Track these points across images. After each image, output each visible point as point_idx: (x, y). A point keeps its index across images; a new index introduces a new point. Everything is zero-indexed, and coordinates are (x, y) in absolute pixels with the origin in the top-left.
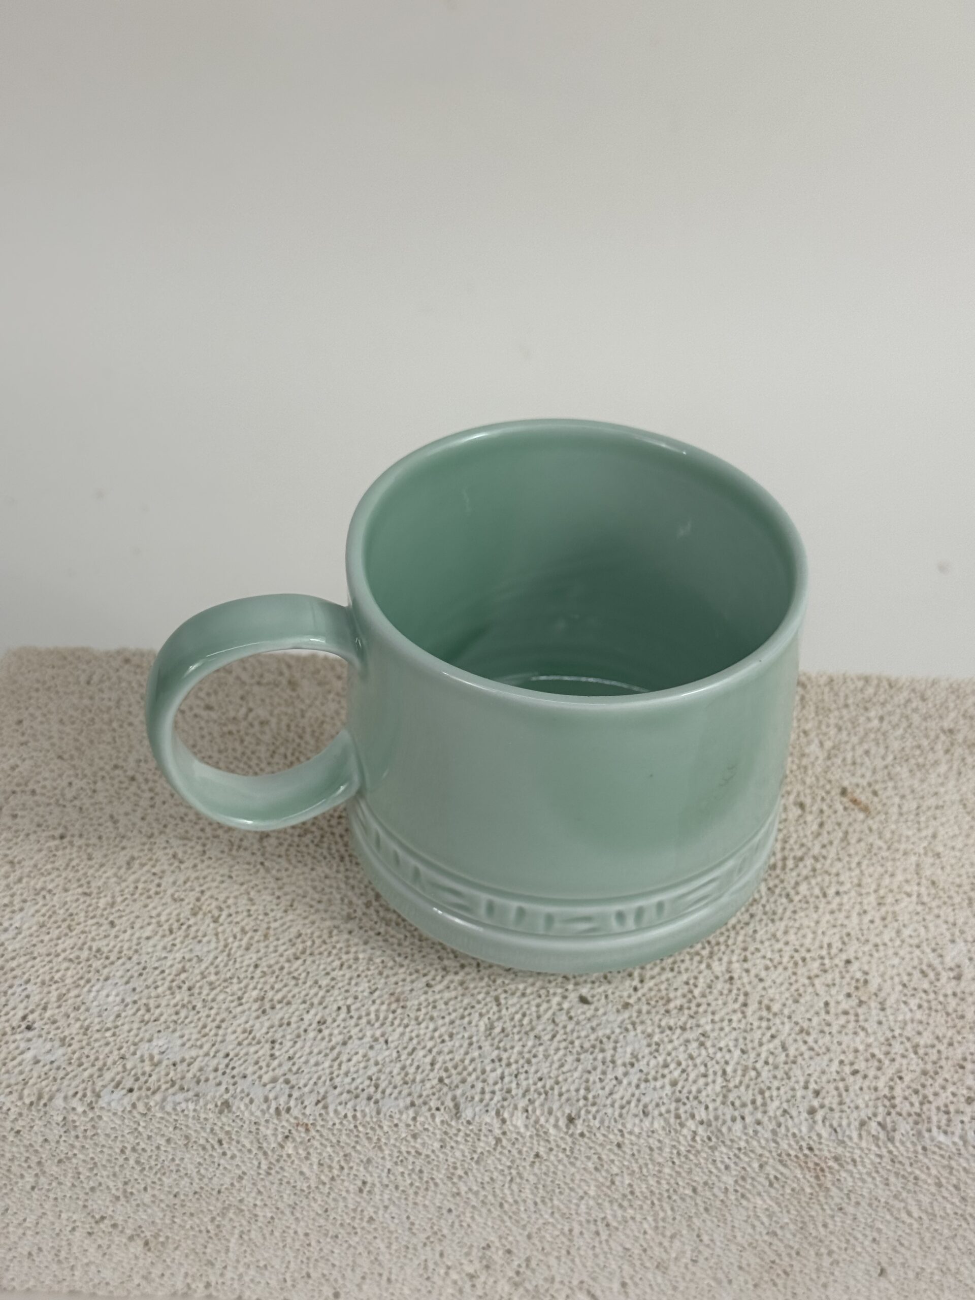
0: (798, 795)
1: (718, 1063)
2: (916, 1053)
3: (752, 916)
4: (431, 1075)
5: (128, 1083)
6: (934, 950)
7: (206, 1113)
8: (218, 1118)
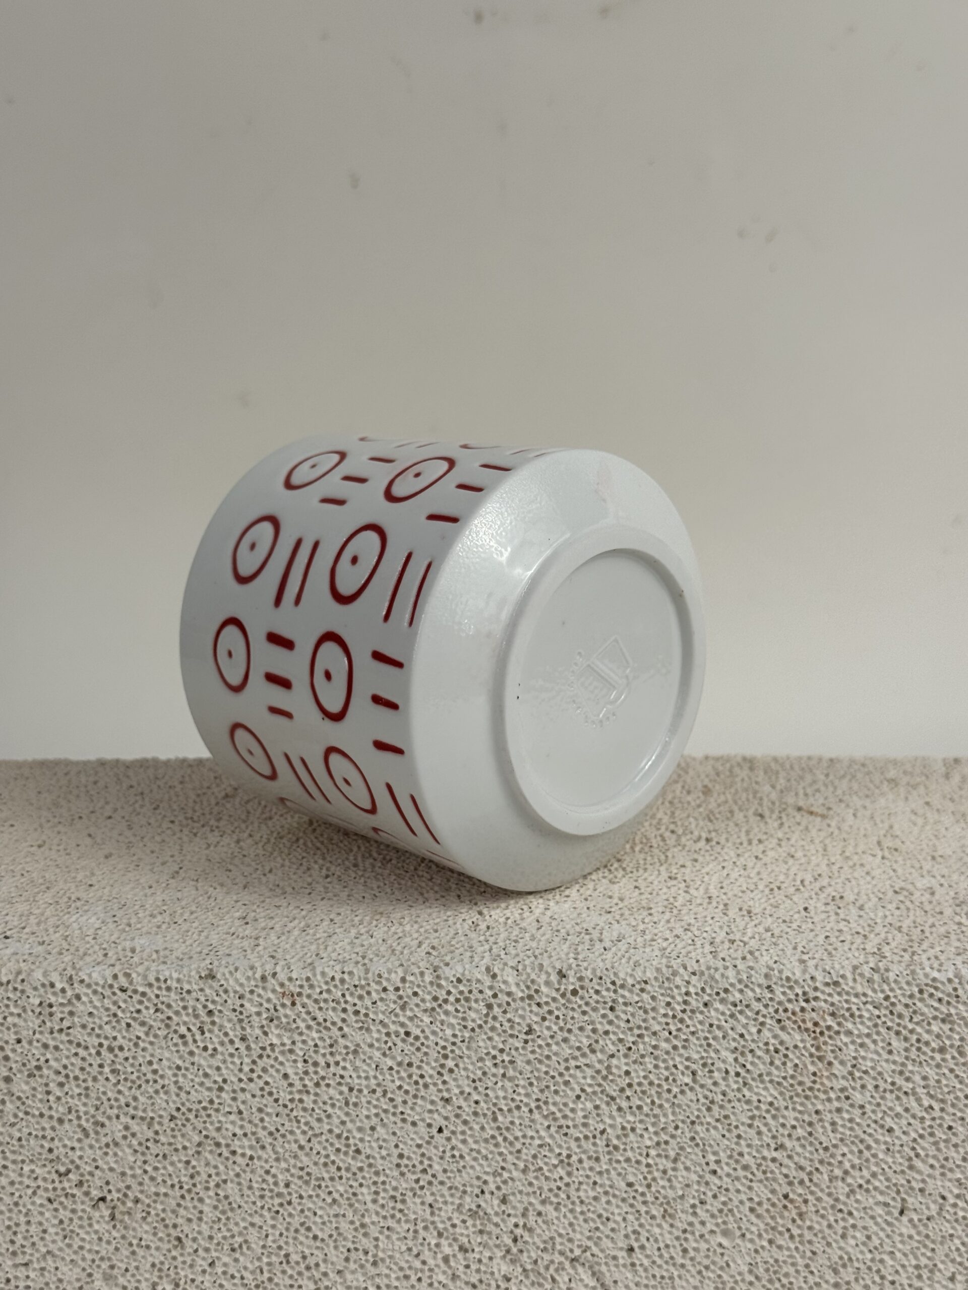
0: (757, 810)
1: (704, 938)
3: (723, 868)
4: (419, 950)
5: (112, 962)
6: (903, 881)
7: (189, 982)
8: (202, 990)
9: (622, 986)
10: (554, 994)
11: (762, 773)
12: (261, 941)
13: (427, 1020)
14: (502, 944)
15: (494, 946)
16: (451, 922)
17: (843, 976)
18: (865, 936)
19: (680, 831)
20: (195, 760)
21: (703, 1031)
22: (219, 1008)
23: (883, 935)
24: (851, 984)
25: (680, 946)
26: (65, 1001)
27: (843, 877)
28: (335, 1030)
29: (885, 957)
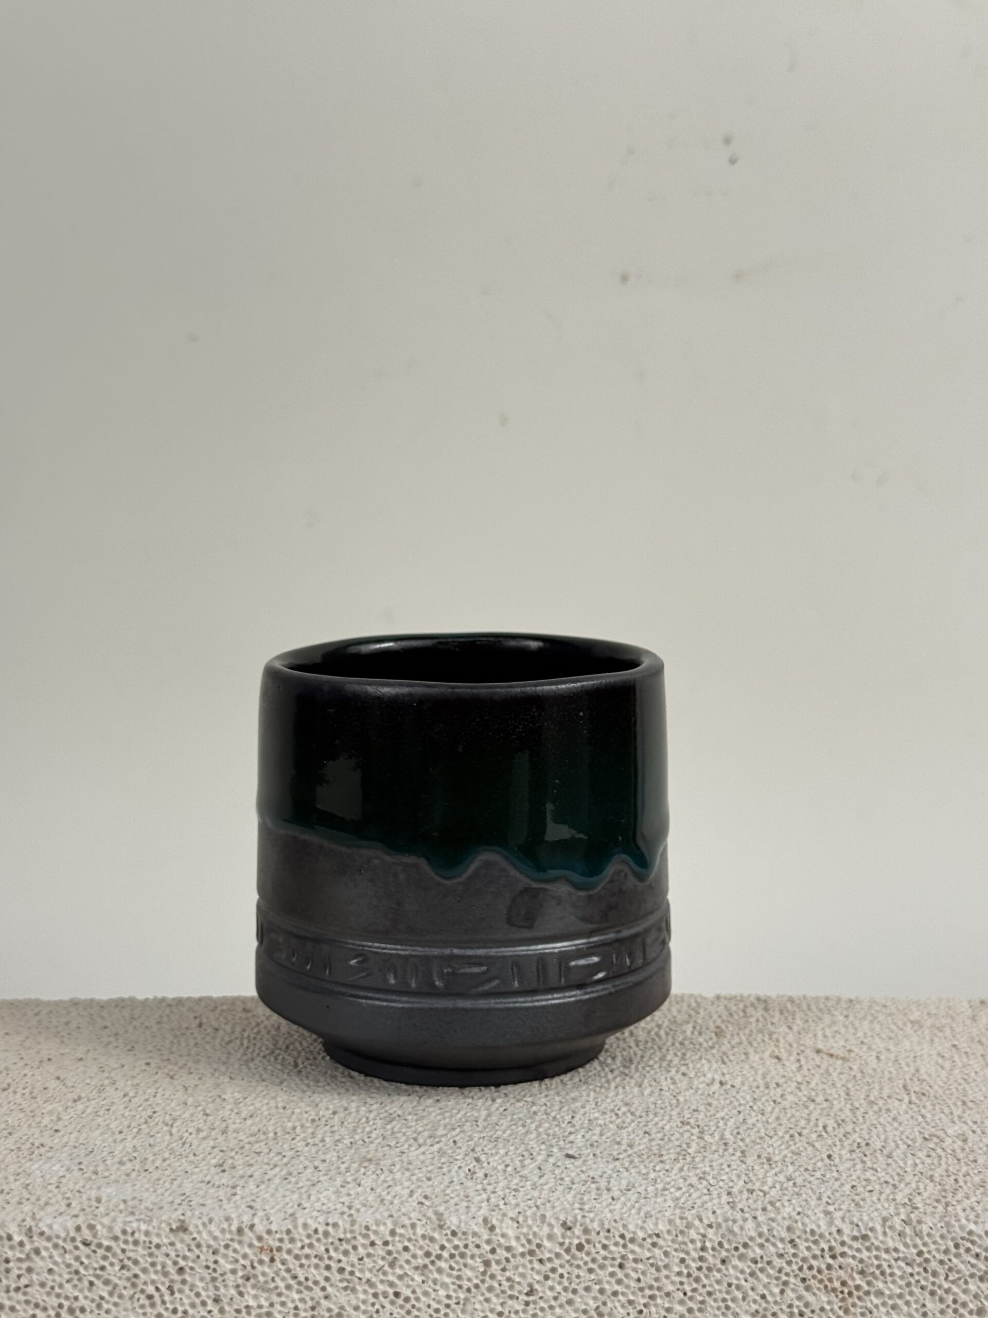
0: (773, 1052)
1: (721, 1188)
2: (932, 1181)
3: (739, 1112)
4: (410, 1199)
5: (76, 1212)
6: (933, 1127)
7: (158, 1235)
8: (172, 1244)
9: (632, 1240)
10: (558, 1250)
11: (777, 1014)
12: (238, 1190)
13: (418, 1278)
14: (501, 1193)
15: (492, 1196)
16: (445, 1170)
17: (872, 1229)
18: (894, 1186)
19: (692, 1075)
20: (174, 999)
21: (720, 1291)
22: (191, 1264)
23: (913, 1185)
24: (881, 1238)
25: (695, 1195)
26: (23, 1256)
27: (868, 1123)
28: (317, 1289)
29: (917, 1208)
